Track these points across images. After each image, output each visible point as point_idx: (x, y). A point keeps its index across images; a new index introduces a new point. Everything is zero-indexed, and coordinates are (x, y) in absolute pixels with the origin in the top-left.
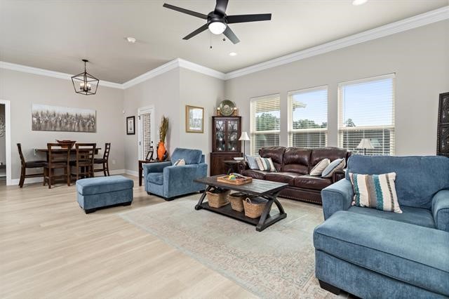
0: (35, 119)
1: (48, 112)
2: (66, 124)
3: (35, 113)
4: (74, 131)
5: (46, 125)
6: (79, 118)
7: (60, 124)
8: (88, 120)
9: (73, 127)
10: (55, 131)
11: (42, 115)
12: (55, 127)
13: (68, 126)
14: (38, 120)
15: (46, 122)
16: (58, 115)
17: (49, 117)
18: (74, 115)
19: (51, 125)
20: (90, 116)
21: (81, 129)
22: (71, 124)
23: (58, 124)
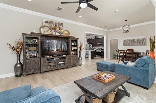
0: (124, 42)
1: (127, 39)
2: (133, 43)
3: (124, 40)
4: (136, 45)
5: (127, 44)
6: (138, 40)
7: (131, 43)
8: (142, 40)
9: (136, 44)
10: (129, 45)
11: (126, 41)
12: (130, 44)
13: (134, 43)
14: (125, 42)
15: (127, 43)
16: (131, 40)
17: (128, 41)
18: (136, 39)
19: (128, 44)
20: (143, 38)
21: (139, 44)
22: (135, 43)
23: (130, 43)
